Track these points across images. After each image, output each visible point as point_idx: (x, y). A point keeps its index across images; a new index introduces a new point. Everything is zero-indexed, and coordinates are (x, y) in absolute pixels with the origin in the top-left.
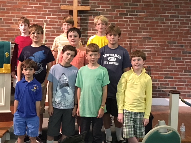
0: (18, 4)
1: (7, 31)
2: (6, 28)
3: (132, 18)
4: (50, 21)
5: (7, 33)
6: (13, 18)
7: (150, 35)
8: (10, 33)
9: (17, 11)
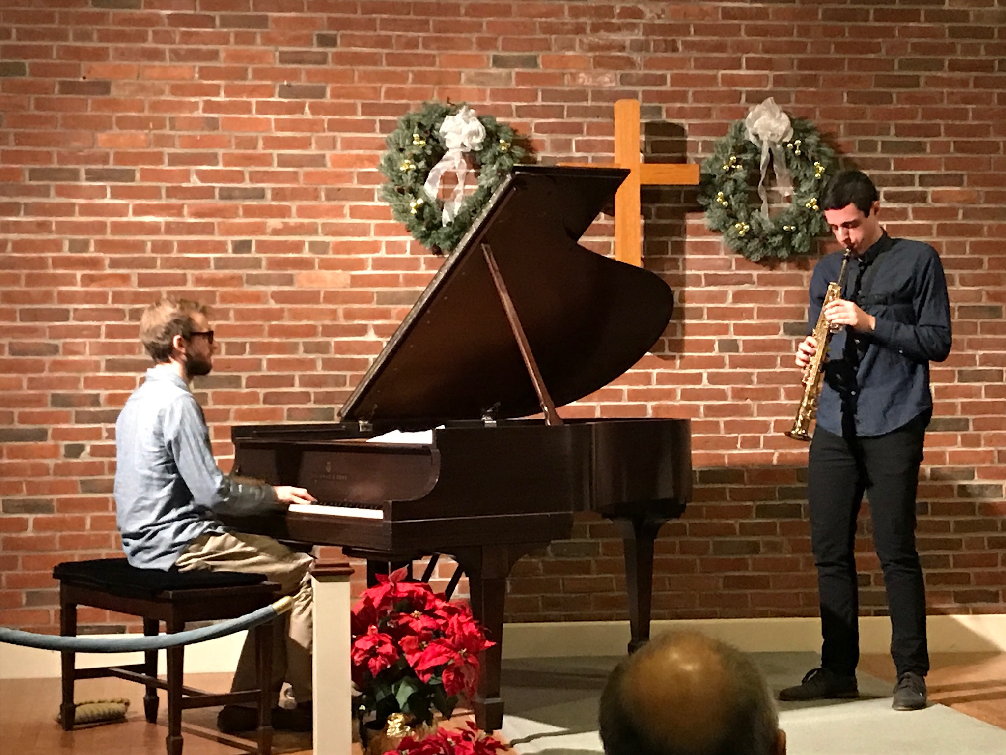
0: (329, 167)
1: (278, 306)
2: (274, 288)
3: (902, 214)
5: (278, 315)
6: (307, 239)
7: (993, 296)
8: (296, 315)
9: (328, 198)
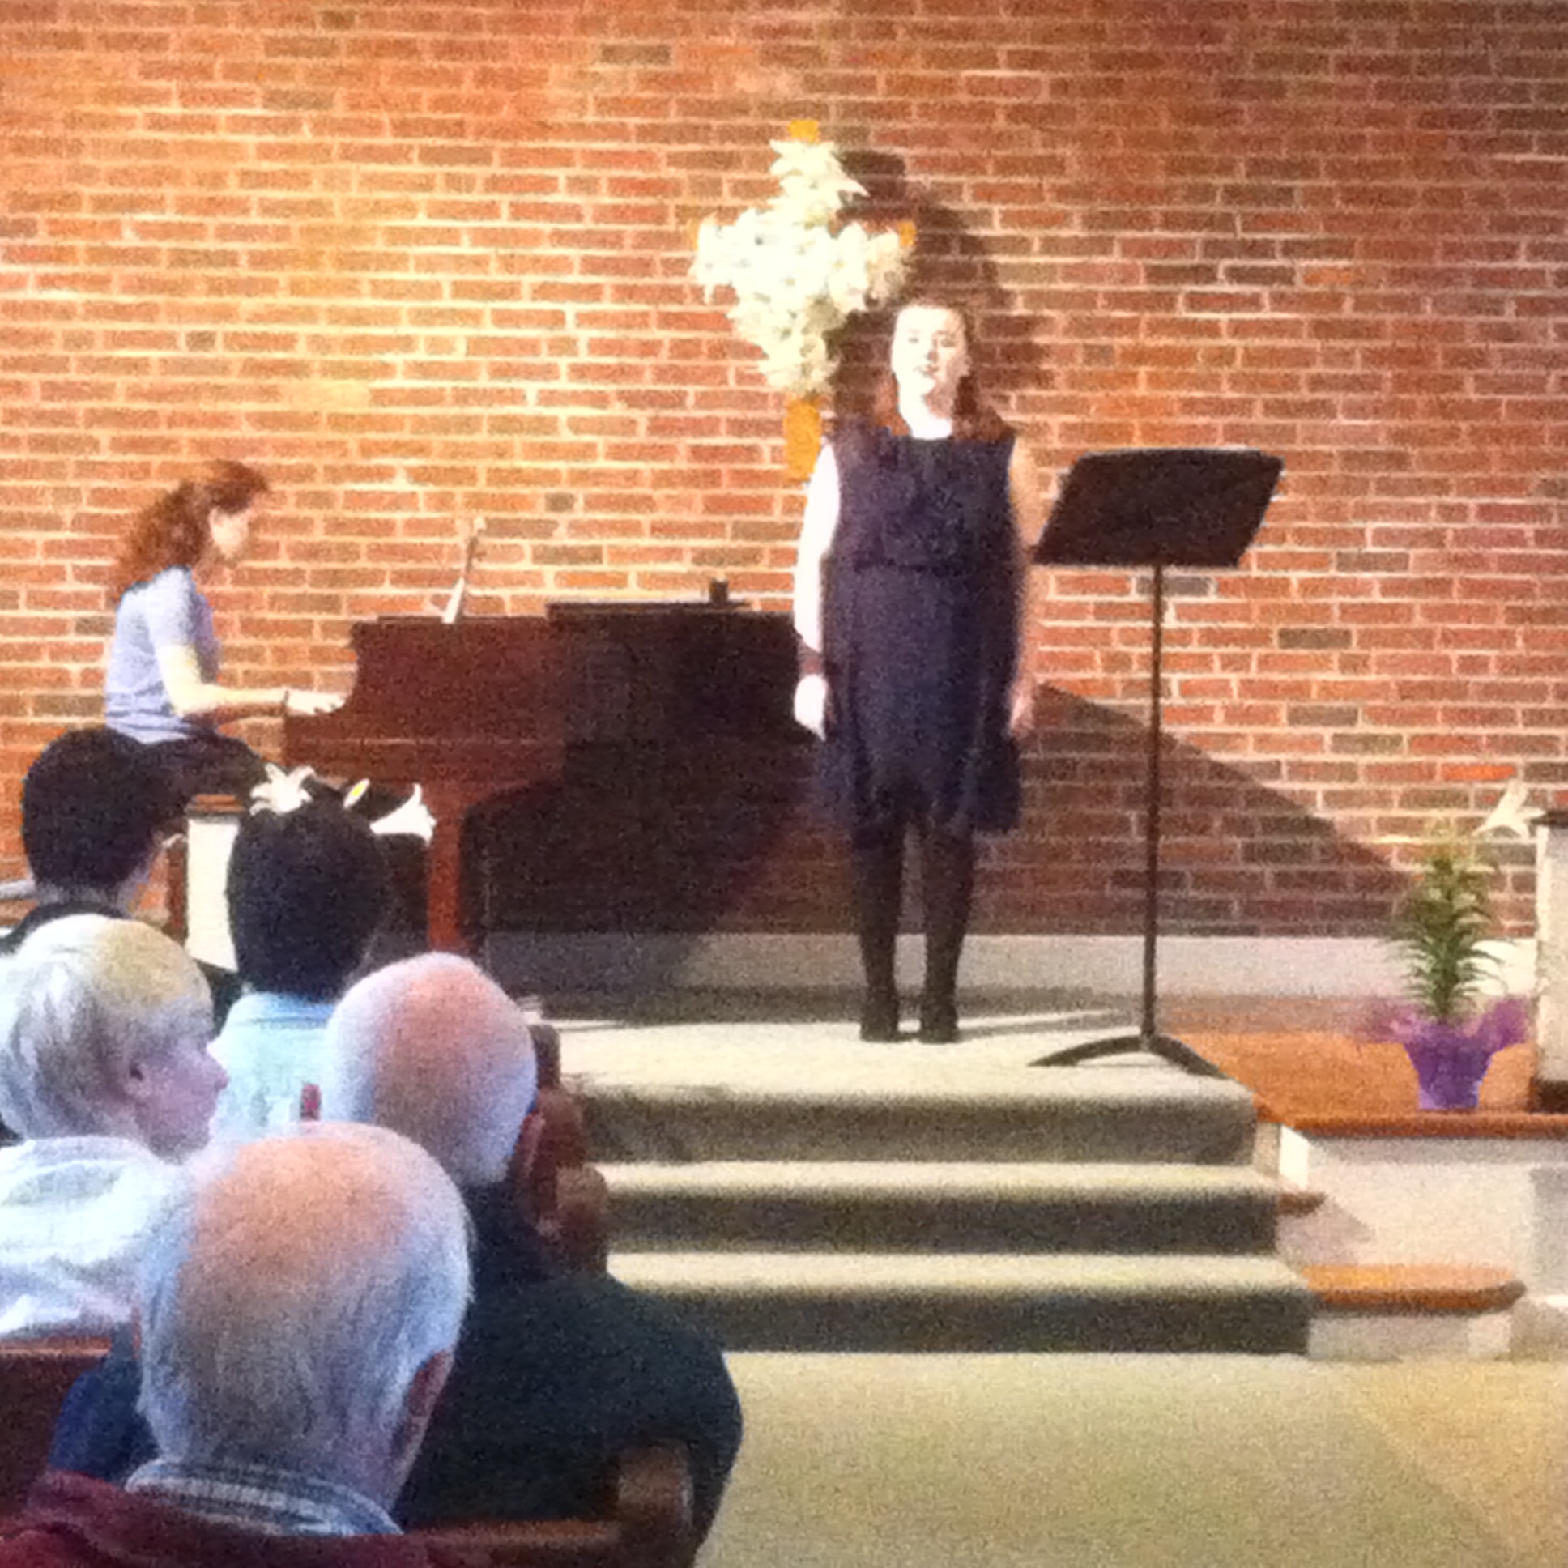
0: (338, 218)
1: (257, 434)
2: (252, 406)
3: (1254, 302)
4: (597, 347)
7: (1399, 436)
8: (284, 448)
